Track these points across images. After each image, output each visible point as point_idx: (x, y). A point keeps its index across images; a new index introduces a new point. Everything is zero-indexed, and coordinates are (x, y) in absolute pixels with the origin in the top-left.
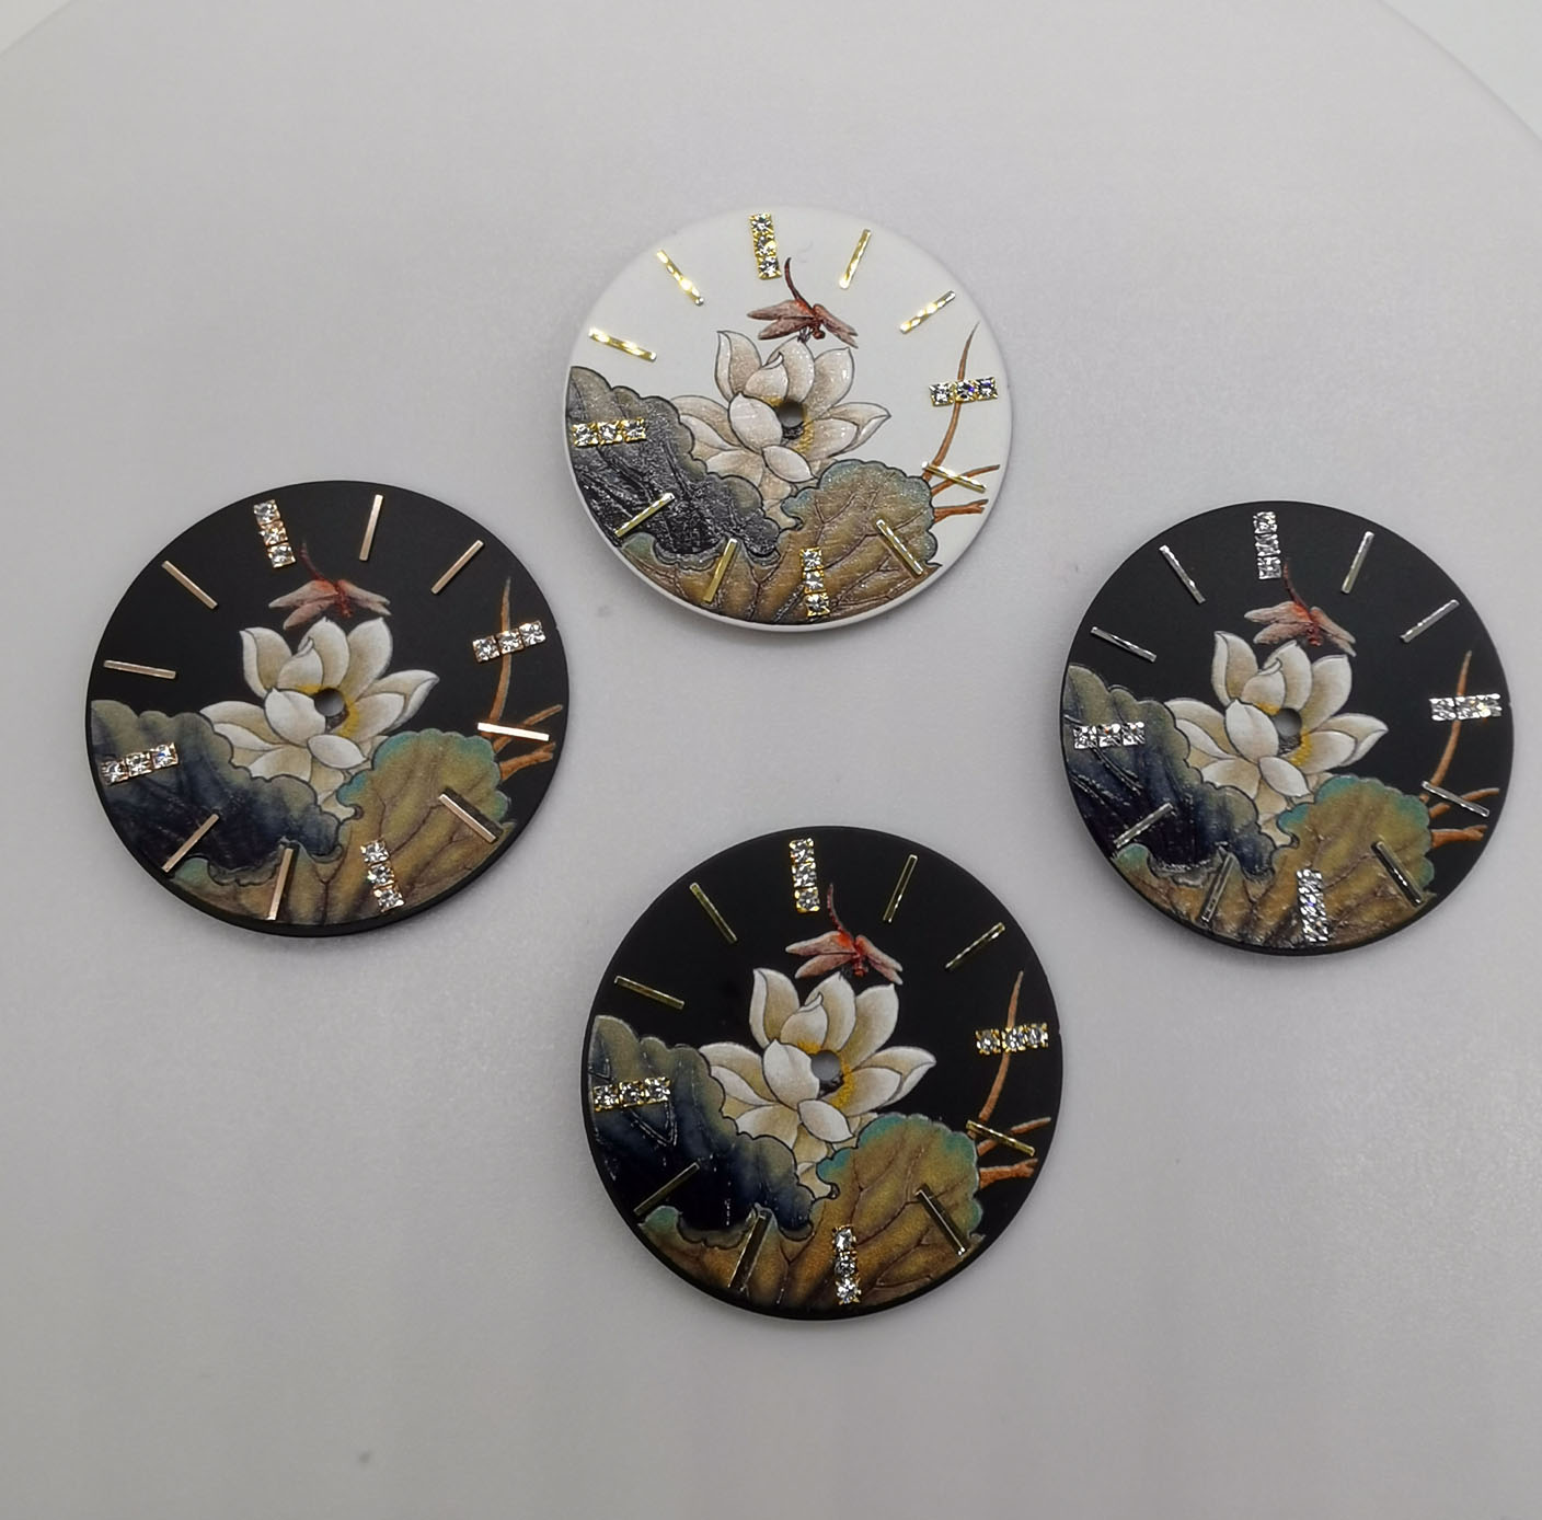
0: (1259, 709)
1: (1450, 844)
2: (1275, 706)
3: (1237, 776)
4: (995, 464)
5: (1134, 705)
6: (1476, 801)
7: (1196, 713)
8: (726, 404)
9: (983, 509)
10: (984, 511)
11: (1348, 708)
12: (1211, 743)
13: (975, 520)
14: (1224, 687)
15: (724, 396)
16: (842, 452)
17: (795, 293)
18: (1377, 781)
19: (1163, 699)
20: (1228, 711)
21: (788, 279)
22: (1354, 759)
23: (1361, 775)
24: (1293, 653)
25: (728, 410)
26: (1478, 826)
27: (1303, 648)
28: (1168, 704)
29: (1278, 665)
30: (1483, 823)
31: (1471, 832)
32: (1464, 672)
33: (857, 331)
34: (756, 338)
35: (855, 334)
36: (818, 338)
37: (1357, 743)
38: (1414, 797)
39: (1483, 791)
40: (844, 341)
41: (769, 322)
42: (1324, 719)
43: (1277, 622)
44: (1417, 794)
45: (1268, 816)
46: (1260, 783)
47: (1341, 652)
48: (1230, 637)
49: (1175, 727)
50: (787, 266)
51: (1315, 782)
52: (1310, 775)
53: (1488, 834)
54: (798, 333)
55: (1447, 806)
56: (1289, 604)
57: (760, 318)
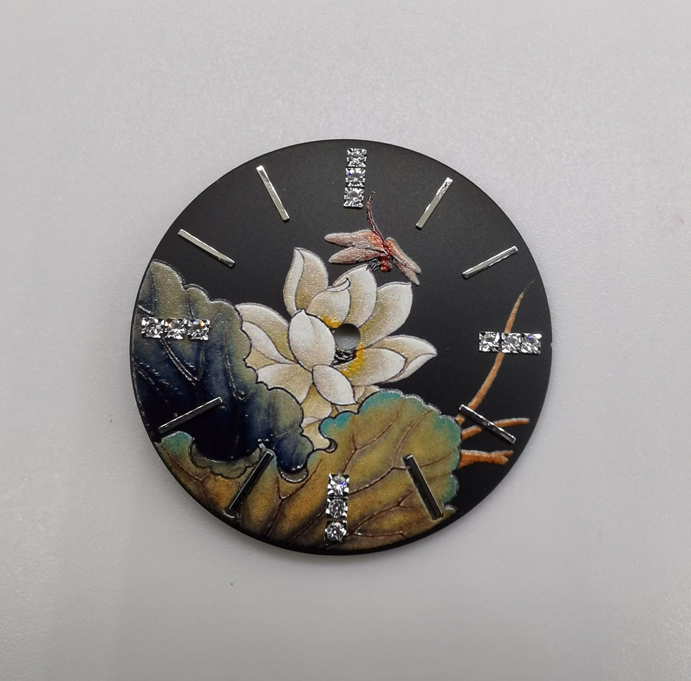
0: (322, 321)
1: (477, 466)
2: (336, 321)
3: (290, 379)
5: (206, 305)
6: (508, 428)
7: (263, 319)
11: (403, 330)
12: (272, 347)
14: (293, 298)
18: (418, 399)
19: (235, 302)
20: (293, 320)
22: (402, 377)
23: (406, 392)
24: (363, 275)
26: (504, 452)
27: (373, 272)
28: (238, 307)
29: (347, 284)
30: (509, 449)
31: (499, 456)
32: (514, 311)
37: (407, 361)
38: (450, 418)
39: (514, 420)
42: (381, 337)
43: (354, 246)
44: (454, 415)
45: (312, 420)
46: (310, 388)
47: (406, 279)
48: (309, 255)
49: (241, 329)
51: (361, 394)
52: (359, 386)
53: (513, 460)
55: (480, 430)
56: (367, 232)
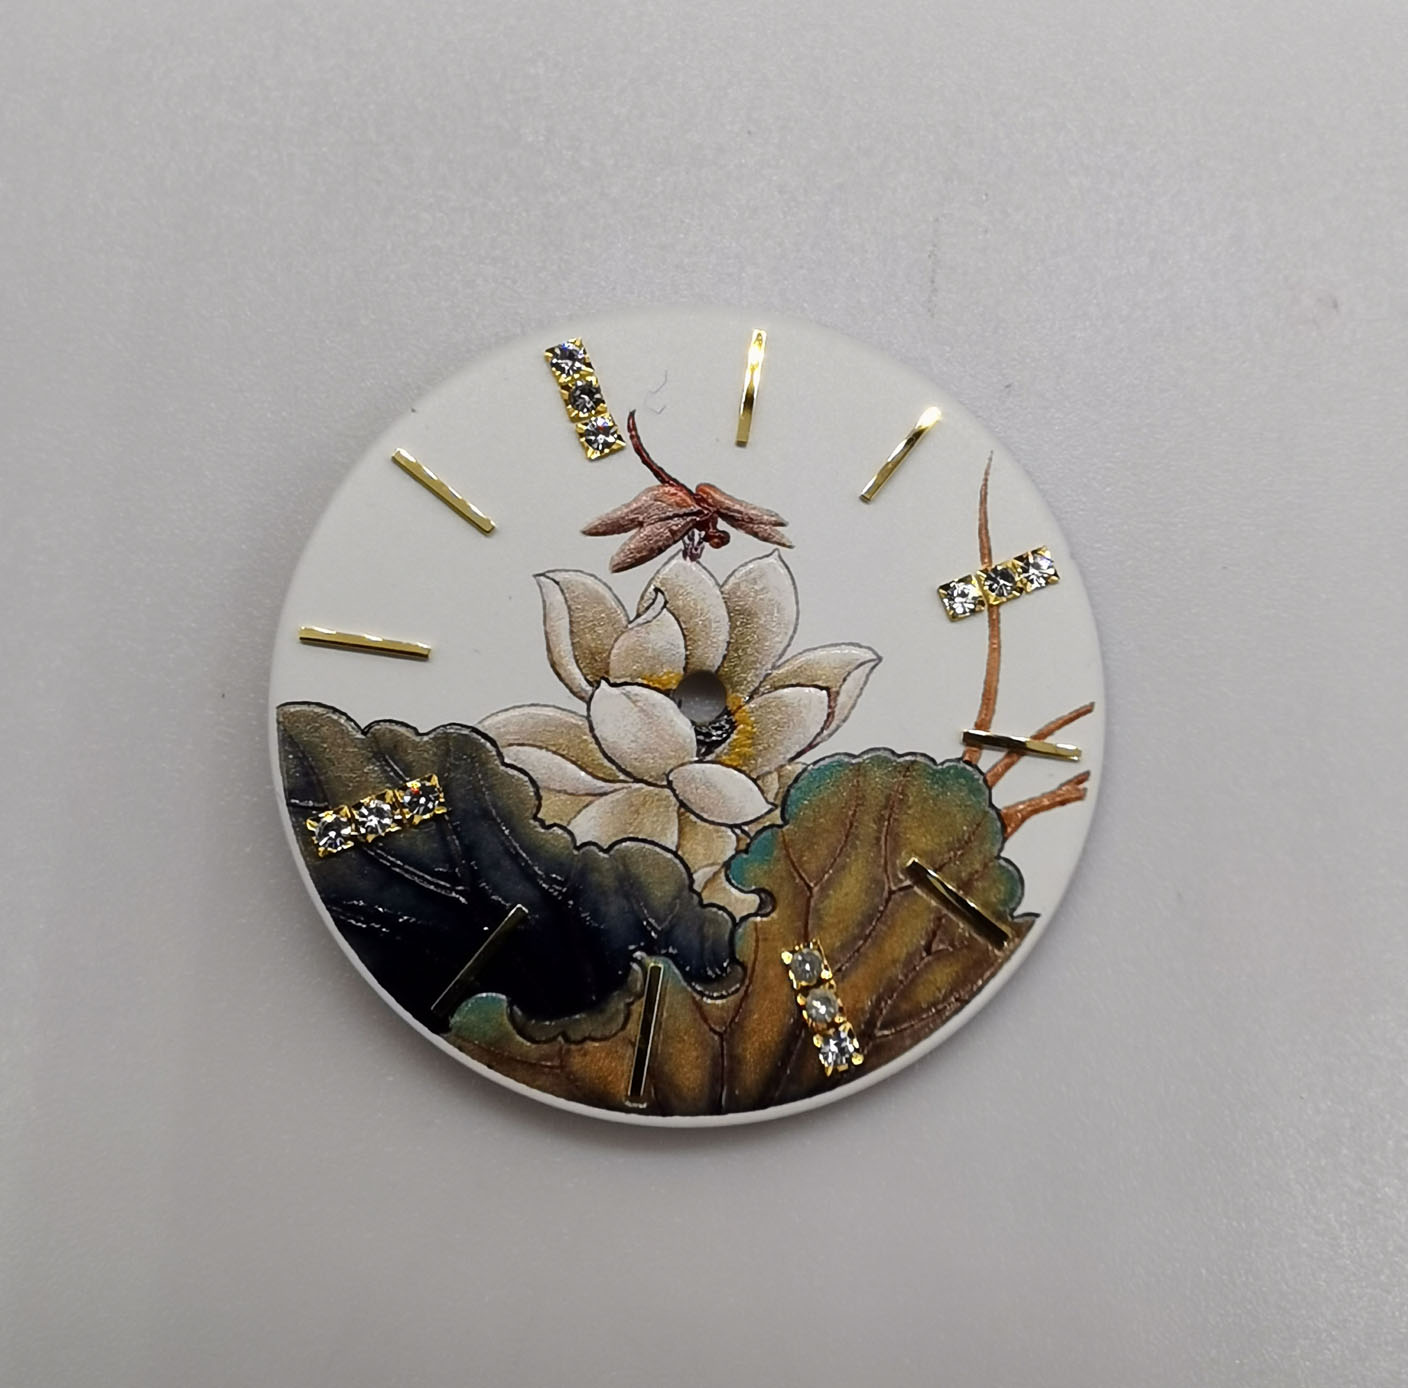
4: (1085, 702)
8: (581, 707)
9: (1085, 790)
10: (1089, 794)
13: (1076, 814)
15: (574, 693)
16: (811, 746)
17: (658, 473)
21: (639, 449)
25: (588, 717)
33: (785, 518)
34: (609, 572)
35: (782, 524)
36: (717, 546)
40: (765, 539)
41: (625, 536)
50: (632, 428)
54: (680, 545)
57: (604, 533)
